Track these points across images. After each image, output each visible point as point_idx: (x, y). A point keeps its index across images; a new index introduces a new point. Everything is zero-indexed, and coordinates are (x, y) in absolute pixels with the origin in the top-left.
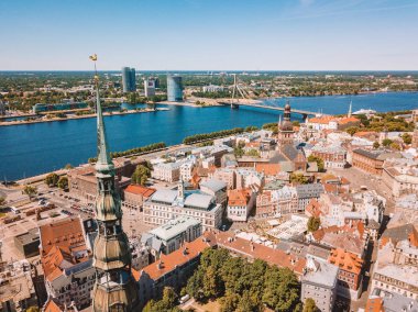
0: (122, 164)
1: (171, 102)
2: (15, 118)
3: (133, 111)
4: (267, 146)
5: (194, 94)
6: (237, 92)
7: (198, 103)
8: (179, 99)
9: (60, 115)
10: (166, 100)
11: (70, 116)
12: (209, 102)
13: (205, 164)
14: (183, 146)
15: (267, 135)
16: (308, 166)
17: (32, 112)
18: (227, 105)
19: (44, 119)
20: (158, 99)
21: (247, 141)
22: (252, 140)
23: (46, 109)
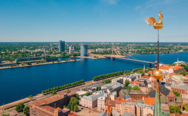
0: (63, 97)
1: (82, 57)
2: (6, 65)
3: (64, 61)
4: (143, 84)
5: (92, 52)
6: (114, 52)
7: (95, 57)
8: (86, 55)
9: (28, 64)
10: (79, 55)
11: (33, 64)
12: (100, 56)
13: (112, 97)
14: (93, 82)
15: (139, 76)
16: (176, 99)
17: (15, 62)
18: (109, 58)
19: (20, 66)
20: (75, 55)
21: (130, 80)
22: (133, 80)
23: (22, 60)
